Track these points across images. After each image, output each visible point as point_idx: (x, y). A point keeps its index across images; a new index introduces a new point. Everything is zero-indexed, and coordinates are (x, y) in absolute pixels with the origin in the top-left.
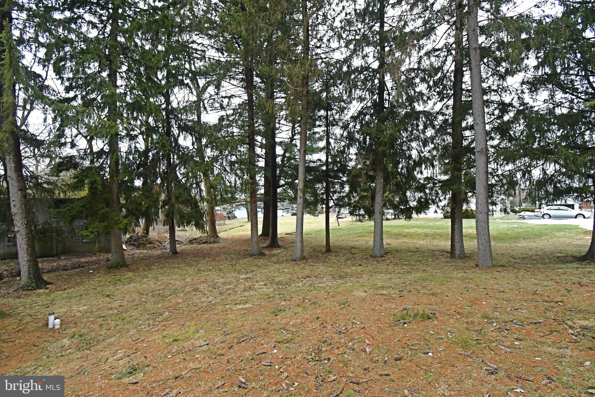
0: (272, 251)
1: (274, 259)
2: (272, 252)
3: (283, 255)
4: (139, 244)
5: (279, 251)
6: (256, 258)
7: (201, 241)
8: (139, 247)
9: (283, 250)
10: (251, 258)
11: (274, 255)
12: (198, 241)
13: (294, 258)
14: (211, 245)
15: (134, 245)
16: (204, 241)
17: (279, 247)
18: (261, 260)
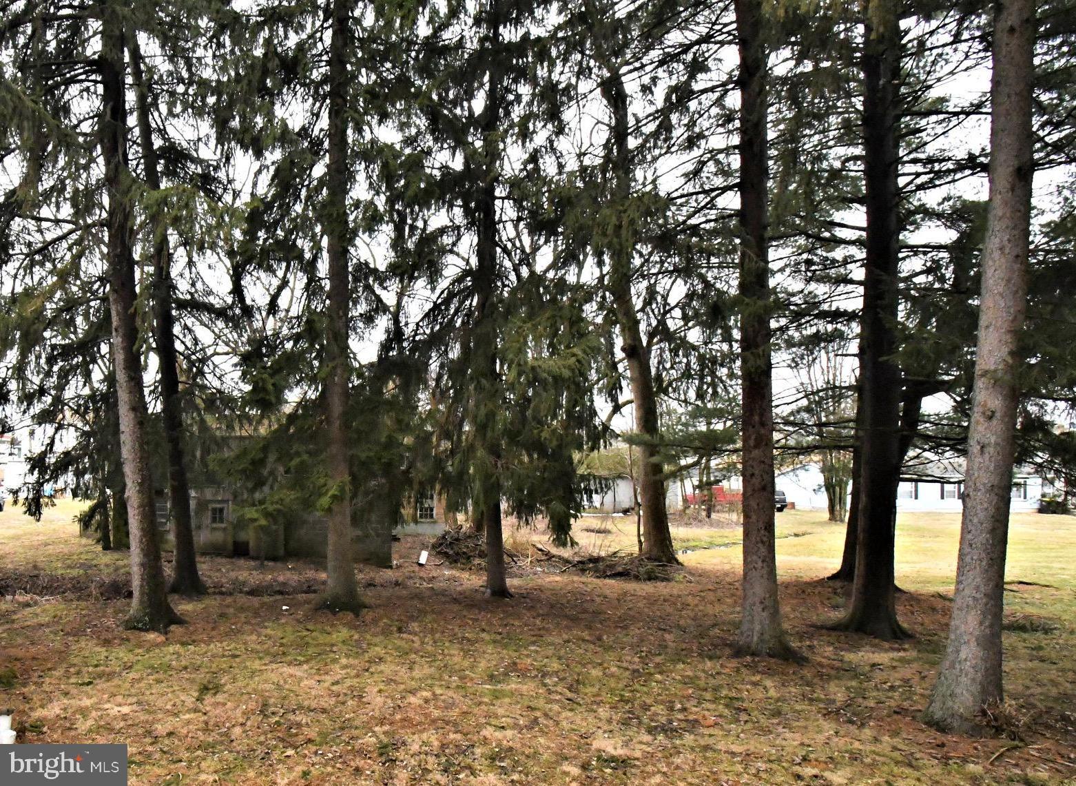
0: (855, 648)
1: (838, 692)
2: (850, 657)
3: (895, 678)
4: (457, 554)
5: (883, 657)
6: (752, 668)
7: (611, 567)
8: (456, 562)
9: (912, 654)
10: (734, 663)
11: (852, 672)
12: (601, 565)
13: (938, 713)
14: (631, 586)
15: (446, 555)
16: (620, 569)
17: (899, 635)
18: (768, 683)
